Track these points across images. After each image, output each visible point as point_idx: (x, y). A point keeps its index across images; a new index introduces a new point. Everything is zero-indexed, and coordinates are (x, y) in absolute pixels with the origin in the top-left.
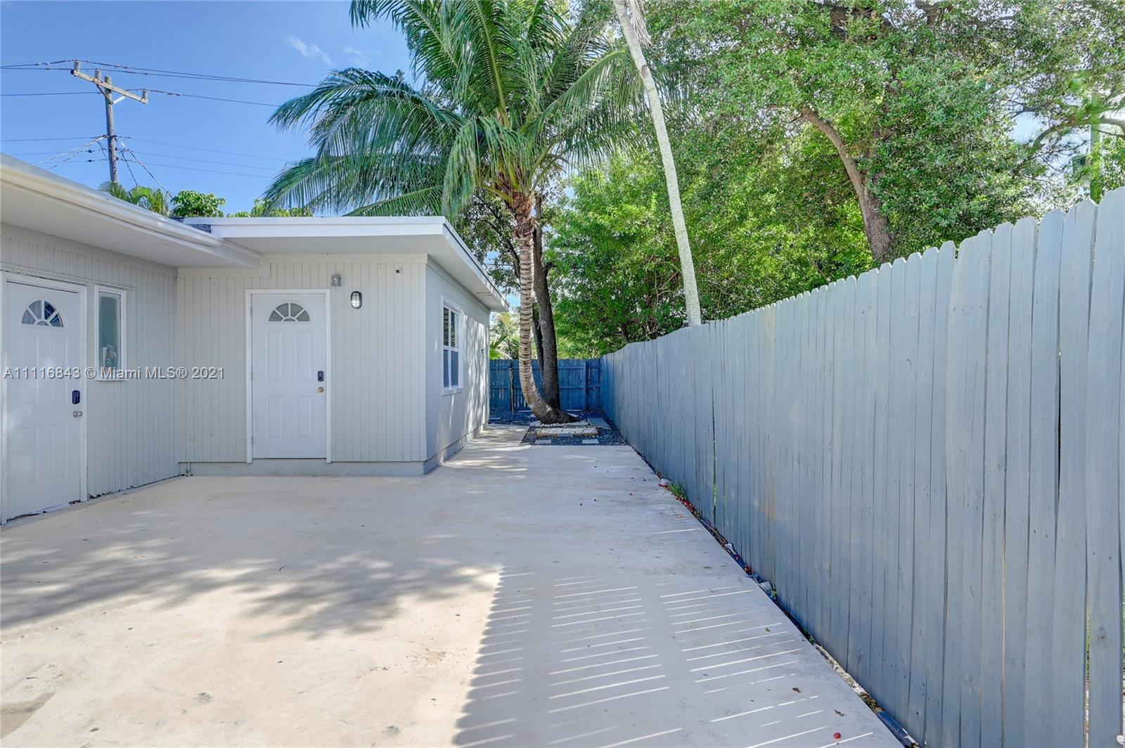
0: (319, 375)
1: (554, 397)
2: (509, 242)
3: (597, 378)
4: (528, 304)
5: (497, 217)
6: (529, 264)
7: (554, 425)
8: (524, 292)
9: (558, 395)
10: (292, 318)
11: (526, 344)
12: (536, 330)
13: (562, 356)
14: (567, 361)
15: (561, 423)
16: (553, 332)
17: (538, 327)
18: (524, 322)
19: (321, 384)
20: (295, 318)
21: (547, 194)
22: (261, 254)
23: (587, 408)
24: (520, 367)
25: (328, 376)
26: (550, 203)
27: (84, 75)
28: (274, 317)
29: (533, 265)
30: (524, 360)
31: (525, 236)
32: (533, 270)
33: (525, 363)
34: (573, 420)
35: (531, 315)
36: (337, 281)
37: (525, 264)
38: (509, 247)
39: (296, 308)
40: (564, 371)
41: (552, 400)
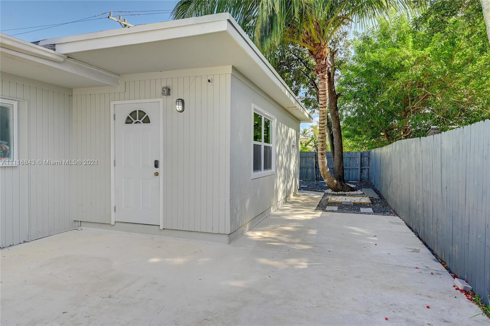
0: (155, 164)
1: (341, 175)
2: (314, 82)
3: (368, 163)
4: (324, 117)
5: (307, 67)
6: (324, 91)
7: (341, 193)
8: (321, 109)
9: (343, 173)
10: (139, 121)
11: (322, 142)
12: (330, 134)
13: (346, 150)
14: (349, 153)
15: (345, 191)
16: (340, 135)
17: (331, 133)
18: (321, 128)
19: (156, 170)
20: (141, 121)
21: (338, 49)
22: (119, 75)
23: (361, 180)
24: (319, 156)
25: (161, 164)
26: (340, 56)
27: (114, 19)
28: (128, 121)
29: (327, 91)
30: (321, 152)
31: (322, 72)
32: (327, 94)
33: (322, 154)
34: (352, 190)
35: (326, 124)
36: (167, 91)
37: (322, 91)
38: (314, 85)
39: (142, 113)
40: (347, 158)
41: (339, 176)
